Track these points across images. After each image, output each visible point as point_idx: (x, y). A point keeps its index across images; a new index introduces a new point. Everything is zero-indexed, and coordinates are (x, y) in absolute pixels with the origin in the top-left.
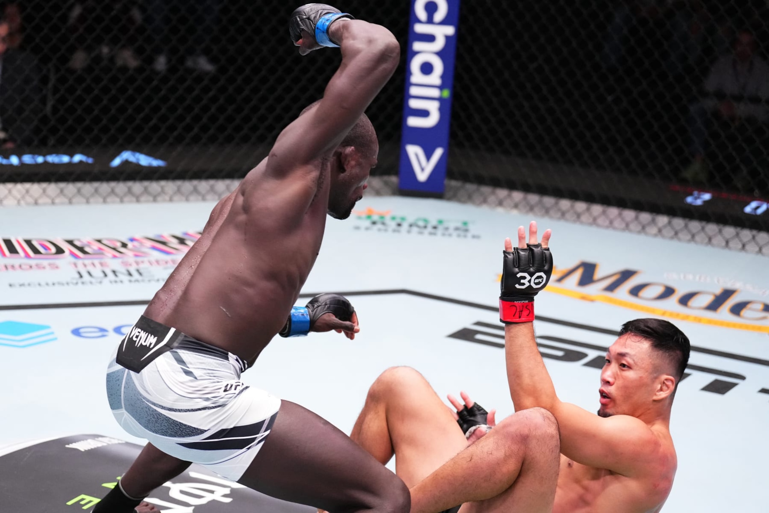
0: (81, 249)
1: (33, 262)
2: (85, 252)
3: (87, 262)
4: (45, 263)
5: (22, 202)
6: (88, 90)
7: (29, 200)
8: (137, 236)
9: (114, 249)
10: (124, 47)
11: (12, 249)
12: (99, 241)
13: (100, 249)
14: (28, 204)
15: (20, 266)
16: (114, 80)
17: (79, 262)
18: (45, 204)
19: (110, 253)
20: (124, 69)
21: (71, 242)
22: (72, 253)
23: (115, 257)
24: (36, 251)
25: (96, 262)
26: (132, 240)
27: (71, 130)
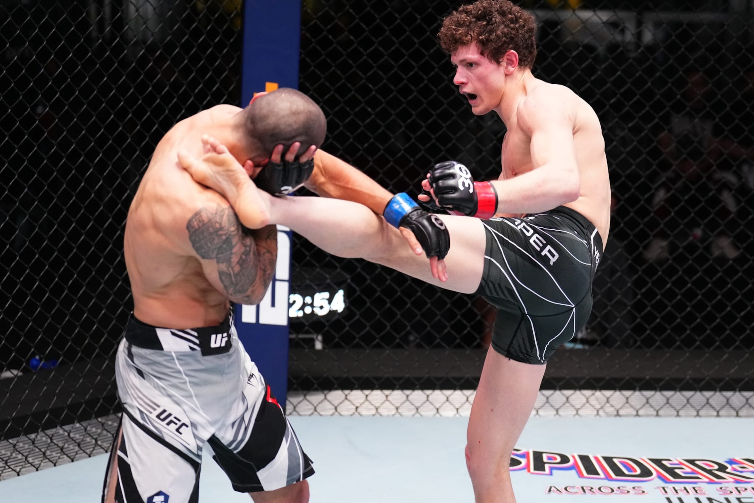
0: (671, 471)
1: (614, 485)
2: (676, 476)
3: (678, 487)
4: (629, 486)
5: (601, 412)
6: (680, 283)
7: (609, 410)
8: (737, 458)
9: (710, 472)
10: (722, 234)
11: (591, 470)
12: (692, 462)
13: (694, 472)
14: (608, 415)
15: (600, 489)
16: (711, 272)
17: (669, 487)
18: (627, 416)
19: (705, 477)
20: (722, 259)
21: (658, 462)
22: (660, 477)
23: (711, 482)
24: (618, 472)
25: (689, 487)
26: (732, 462)
27: (659, 329)
